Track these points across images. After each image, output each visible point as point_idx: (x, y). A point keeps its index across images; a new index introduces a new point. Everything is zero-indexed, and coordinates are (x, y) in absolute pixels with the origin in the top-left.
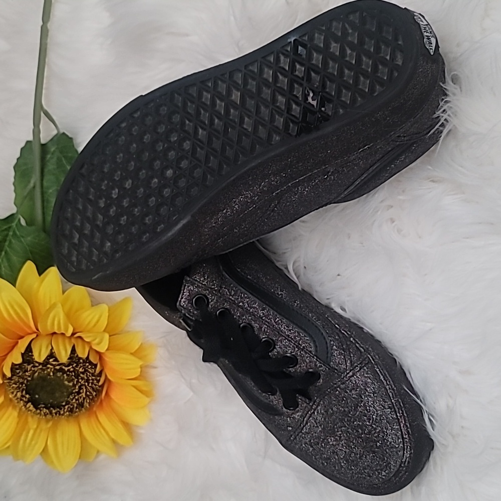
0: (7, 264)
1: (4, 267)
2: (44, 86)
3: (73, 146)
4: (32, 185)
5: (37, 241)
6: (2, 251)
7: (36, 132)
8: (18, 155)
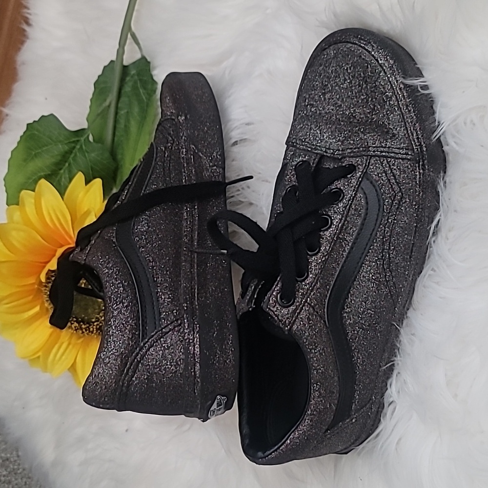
0: (67, 176)
1: (65, 178)
2: (136, 8)
3: (149, 70)
4: (107, 103)
5: (99, 159)
6: (66, 162)
7: (121, 52)
8: (100, 73)
